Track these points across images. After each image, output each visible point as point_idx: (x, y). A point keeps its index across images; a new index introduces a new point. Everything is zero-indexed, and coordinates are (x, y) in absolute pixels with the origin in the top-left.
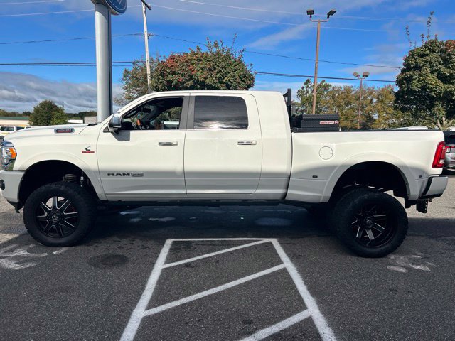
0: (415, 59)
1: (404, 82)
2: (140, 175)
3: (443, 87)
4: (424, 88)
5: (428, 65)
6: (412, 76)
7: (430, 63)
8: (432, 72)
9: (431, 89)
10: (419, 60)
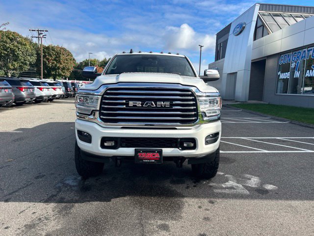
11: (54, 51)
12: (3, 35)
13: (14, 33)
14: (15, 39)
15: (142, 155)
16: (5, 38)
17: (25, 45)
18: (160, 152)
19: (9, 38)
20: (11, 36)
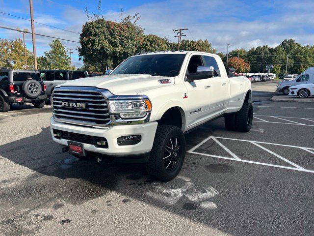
0: (95, 30)
1: (90, 43)
2: (199, 110)
3: (112, 48)
4: (102, 48)
5: (102, 34)
6: (94, 40)
7: (104, 33)
8: (105, 39)
9: (107, 49)
10: (97, 30)
11: (190, 47)
12: (145, 39)
13: (153, 36)
14: (154, 41)
15: (72, 147)
16: (146, 42)
17: (161, 45)
18: (82, 146)
19: (149, 41)
20: (151, 39)
